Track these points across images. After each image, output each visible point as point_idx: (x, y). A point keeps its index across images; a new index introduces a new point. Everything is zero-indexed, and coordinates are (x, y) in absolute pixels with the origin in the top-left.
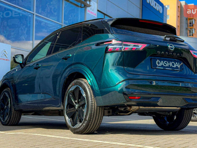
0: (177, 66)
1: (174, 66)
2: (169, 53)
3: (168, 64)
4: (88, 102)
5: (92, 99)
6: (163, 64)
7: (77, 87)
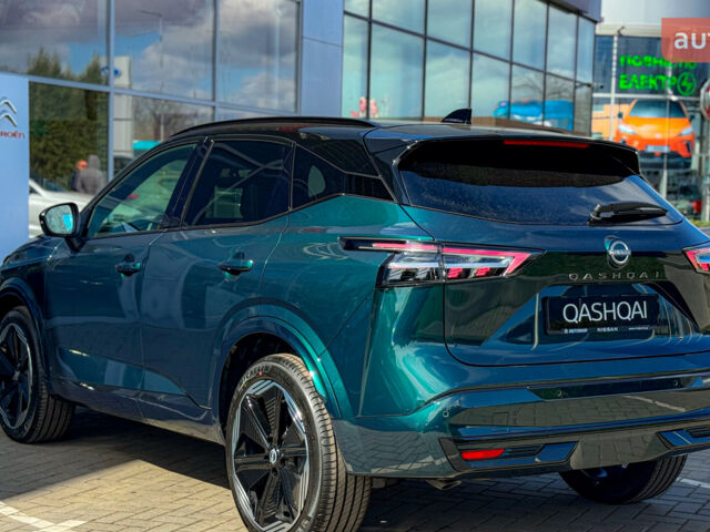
0: (637, 316)
1: (628, 317)
2: (610, 277)
3: (605, 311)
4: (314, 455)
5: (328, 446)
6: (588, 315)
7: (274, 387)
